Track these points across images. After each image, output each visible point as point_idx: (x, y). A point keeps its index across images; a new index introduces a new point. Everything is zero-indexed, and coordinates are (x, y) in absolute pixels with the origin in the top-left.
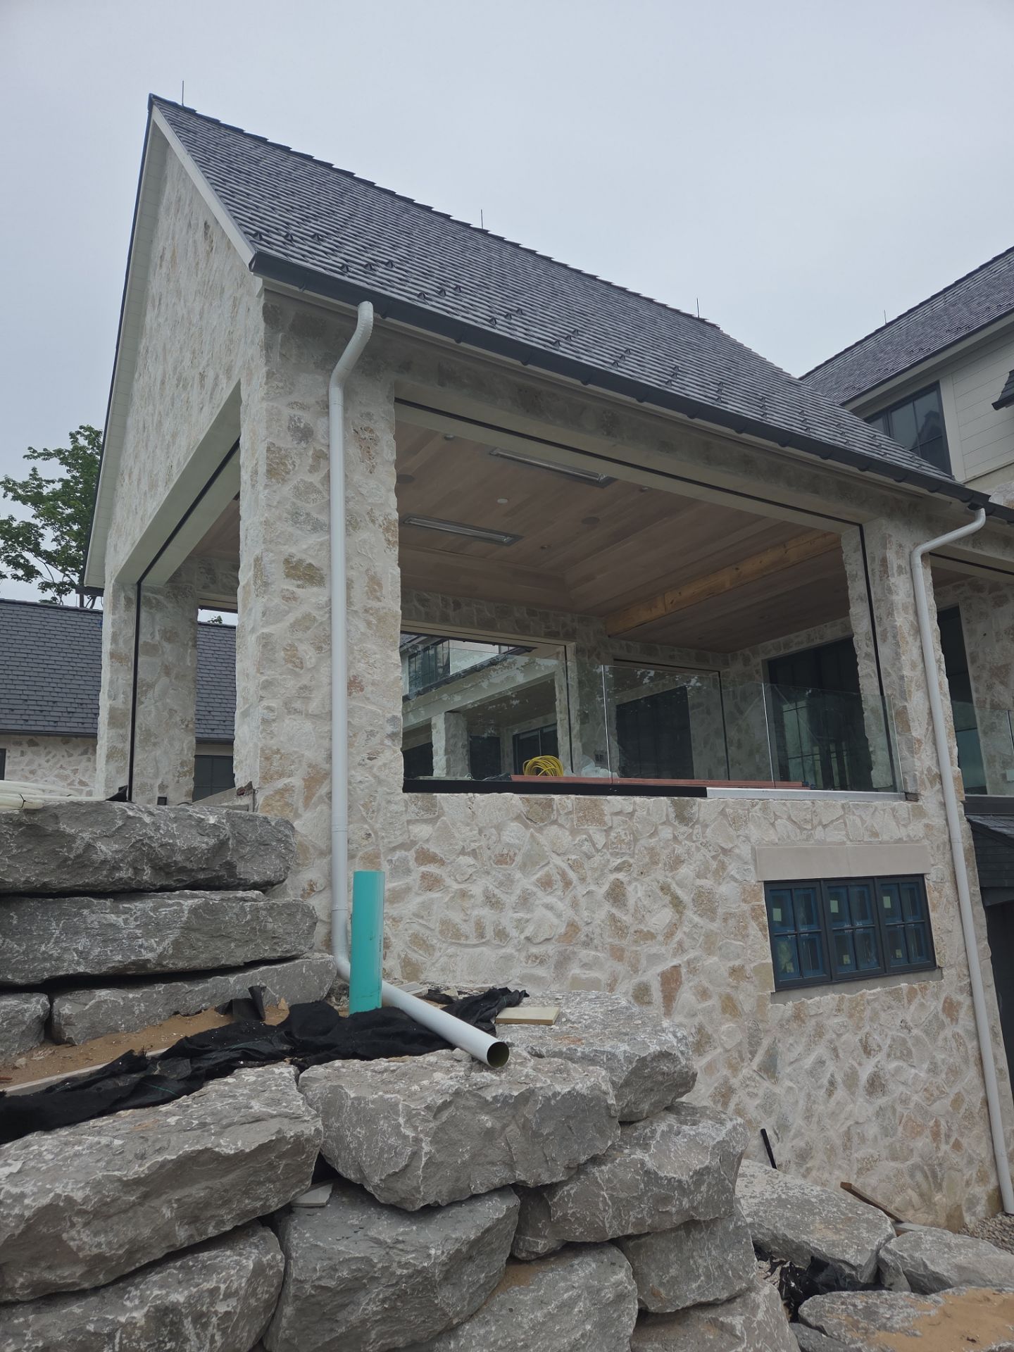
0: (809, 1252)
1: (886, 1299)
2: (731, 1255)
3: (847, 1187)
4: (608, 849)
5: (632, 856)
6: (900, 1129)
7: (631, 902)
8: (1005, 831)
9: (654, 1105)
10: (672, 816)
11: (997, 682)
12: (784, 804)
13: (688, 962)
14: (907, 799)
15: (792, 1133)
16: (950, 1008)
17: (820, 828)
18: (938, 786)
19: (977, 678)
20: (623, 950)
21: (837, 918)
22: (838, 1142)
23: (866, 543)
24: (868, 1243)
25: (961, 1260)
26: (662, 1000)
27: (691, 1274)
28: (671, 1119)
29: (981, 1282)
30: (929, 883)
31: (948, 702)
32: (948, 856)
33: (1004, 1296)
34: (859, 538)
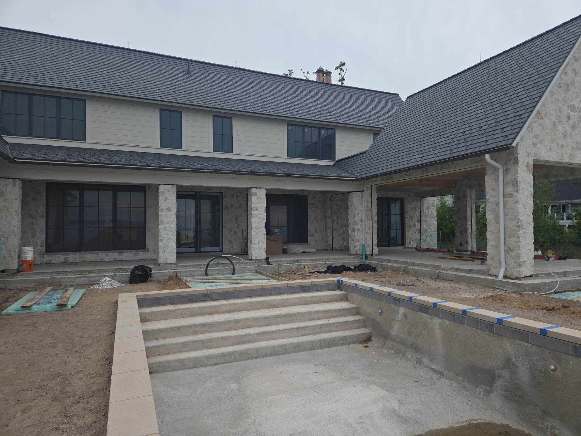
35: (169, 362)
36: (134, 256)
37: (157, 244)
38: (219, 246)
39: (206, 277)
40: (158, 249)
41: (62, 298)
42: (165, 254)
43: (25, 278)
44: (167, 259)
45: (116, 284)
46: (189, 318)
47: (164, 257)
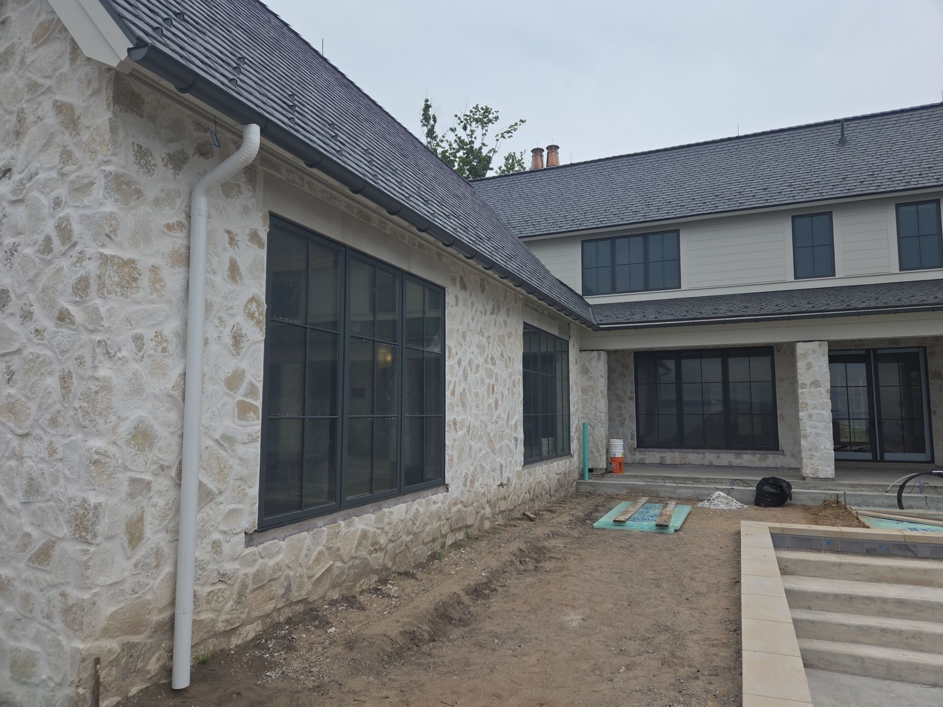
35: (835, 655)
36: (759, 461)
37: (797, 442)
38: (924, 452)
39: (898, 510)
40: (800, 452)
41: (661, 515)
42: (813, 462)
43: (615, 480)
44: (817, 470)
45: (735, 505)
46: (869, 584)
47: (812, 466)
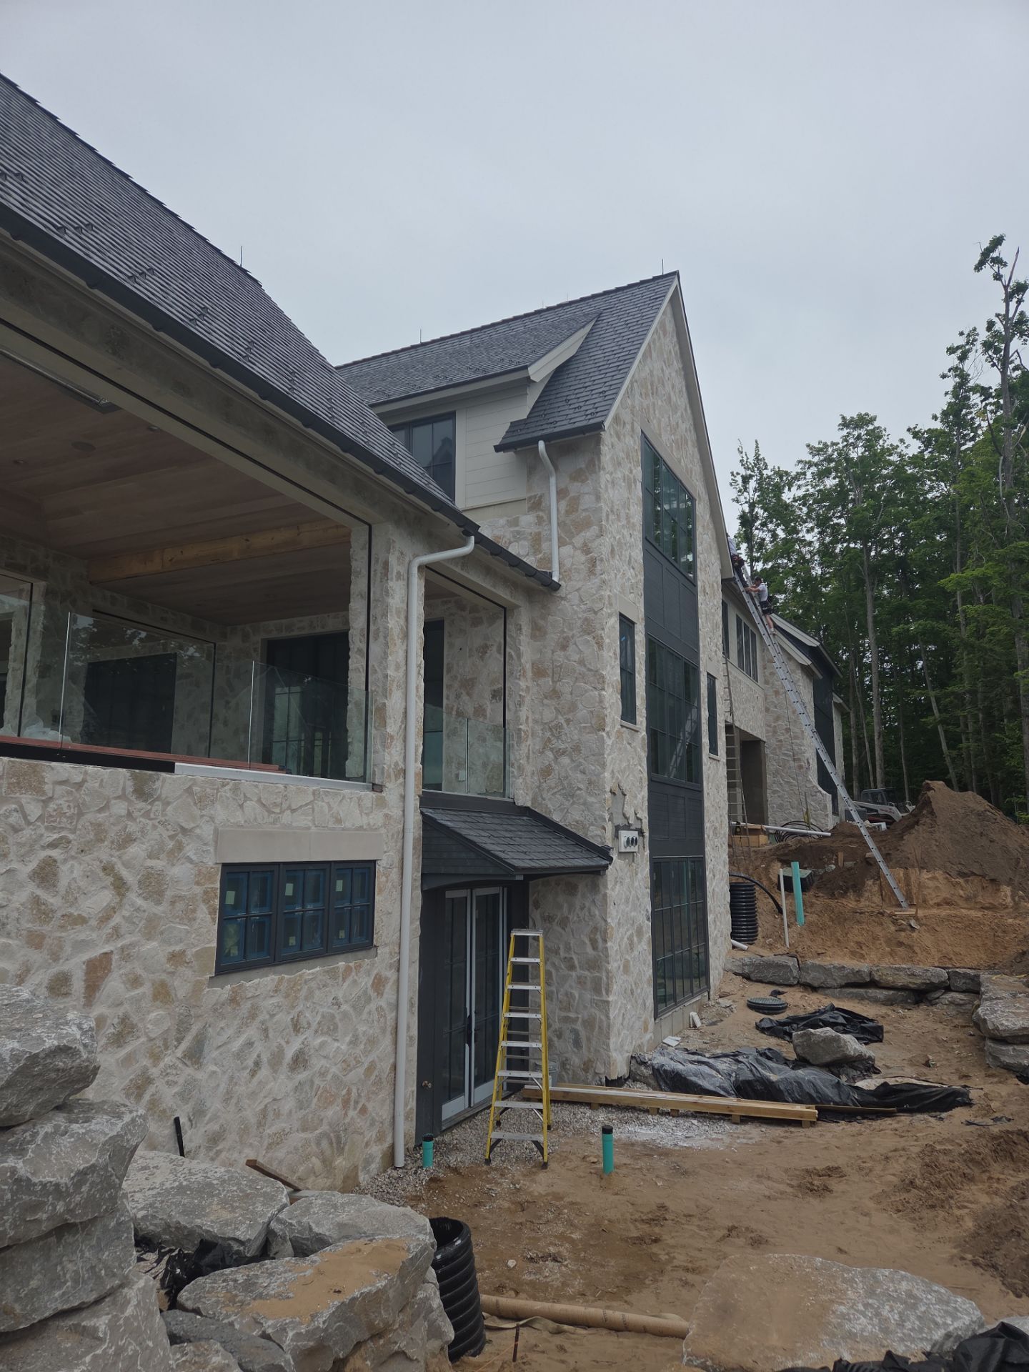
0: (200, 1235)
1: (267, 1269)
2: (107, 1253)
3: (253, 1164)
4: (43, 823)
5: (73, 831)
6: (315, 1100)
7: (63, 883)
8: (449, 824)
9: (42, 1105)
10: (130, 789)
11: (464, 693)
12: (256, 786)
13: (122, 949)
14: (373, 790)
15: (207, 1118)
16: (379, 983)
17: (288, 812)
18: (401, 780)
19: (449, 687)
20: (43, 937)
21: (291, 901)
22: (253, 1120)
23: (373, 543)
24: (260, 1216)
25: (343, 1217)
26: (83, 991)
27: (55, 1282)
28: (60, 1119)
29: (358, 1235)
30: (379, 869)
31: (421, 705)
32: (400, 844)
33: (374, 1244)
34: (367, 537)
